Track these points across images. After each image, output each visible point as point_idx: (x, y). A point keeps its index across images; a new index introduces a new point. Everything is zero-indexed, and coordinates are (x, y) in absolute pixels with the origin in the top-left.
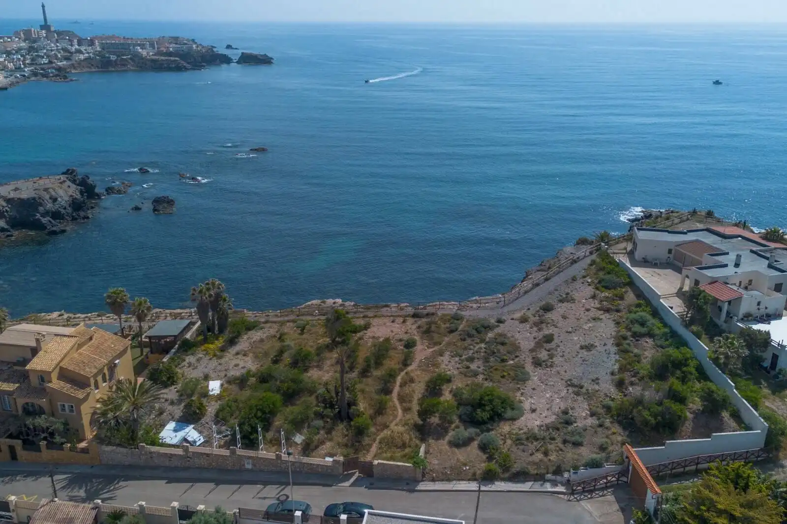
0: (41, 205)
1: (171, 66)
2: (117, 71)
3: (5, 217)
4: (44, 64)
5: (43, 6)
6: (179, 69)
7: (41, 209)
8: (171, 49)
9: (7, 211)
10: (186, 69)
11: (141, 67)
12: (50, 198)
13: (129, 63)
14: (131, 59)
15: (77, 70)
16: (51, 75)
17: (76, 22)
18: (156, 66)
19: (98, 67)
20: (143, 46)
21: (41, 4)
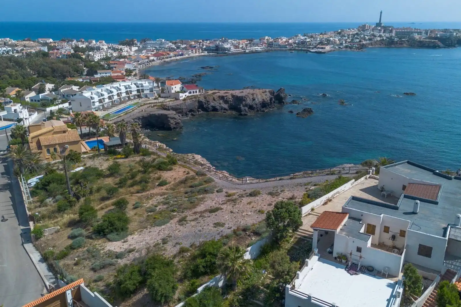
0: (244, 100)
1: (430, 45)
2: (396, 47)
3: (229, 104)
4: (357, 42)
5: (381, 13)
6: (435, 47)
7: (244, 102)
8: (438, 35)
9: (230, 101)
10: (439, 47)
11: (411, 46)
12: (252, 99)
13: (405, 43)
14: (407, 40)
15: (372, 46)
16: (354, 47)
17: (413, 23)
18: (421, 45)
19: (385, 45)
20: (420, 33)
21: (380, 11)
